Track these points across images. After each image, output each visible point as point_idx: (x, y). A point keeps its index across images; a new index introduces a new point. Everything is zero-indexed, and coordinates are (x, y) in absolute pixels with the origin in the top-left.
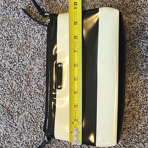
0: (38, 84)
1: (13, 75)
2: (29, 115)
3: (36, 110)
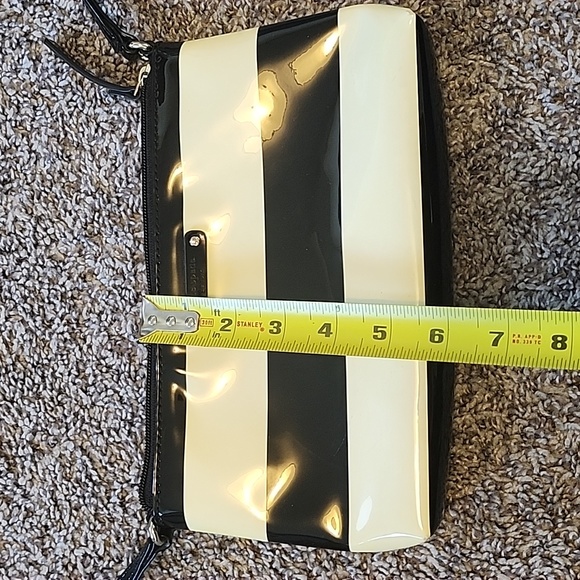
0: (114, 332)
2: (78, 453)
3: (106, 435)
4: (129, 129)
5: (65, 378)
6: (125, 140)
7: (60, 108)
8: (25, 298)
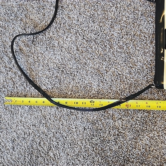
0: (119, 45)
1: (98, 43)
2: (115, 70)
3: (120, 65)
4: (116, 5)
5: (111, 56)
6: (116, 7)
7: (102, 5)
8: (100, 42)
